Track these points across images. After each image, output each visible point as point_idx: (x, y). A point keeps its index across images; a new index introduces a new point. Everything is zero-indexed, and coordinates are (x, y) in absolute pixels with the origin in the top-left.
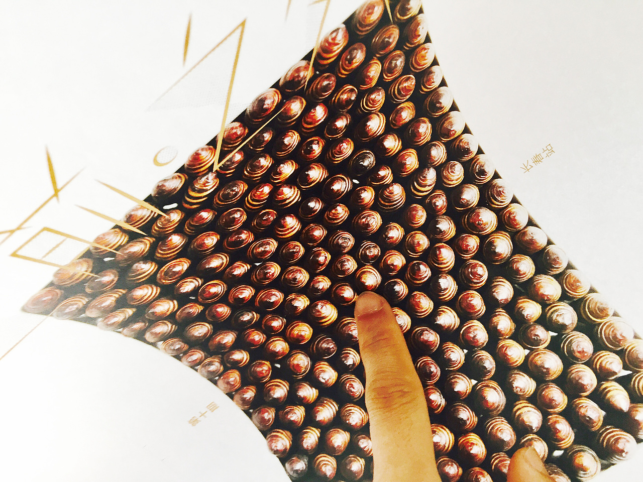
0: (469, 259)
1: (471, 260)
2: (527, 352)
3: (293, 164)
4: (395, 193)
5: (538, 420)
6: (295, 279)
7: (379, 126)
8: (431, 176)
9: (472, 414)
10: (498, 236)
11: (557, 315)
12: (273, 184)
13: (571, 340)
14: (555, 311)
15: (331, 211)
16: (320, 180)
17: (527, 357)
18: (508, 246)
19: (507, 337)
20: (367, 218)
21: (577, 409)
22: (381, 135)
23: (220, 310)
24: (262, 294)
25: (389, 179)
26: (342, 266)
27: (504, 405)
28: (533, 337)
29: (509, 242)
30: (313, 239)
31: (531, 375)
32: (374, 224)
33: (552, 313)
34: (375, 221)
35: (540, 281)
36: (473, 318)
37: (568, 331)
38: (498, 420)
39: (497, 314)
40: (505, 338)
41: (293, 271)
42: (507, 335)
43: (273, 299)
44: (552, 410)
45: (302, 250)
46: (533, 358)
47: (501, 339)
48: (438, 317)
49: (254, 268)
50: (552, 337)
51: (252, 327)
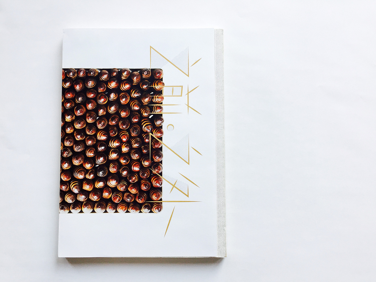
3: (125, 152)
4: (80, 175)
6: (79, 123)
7: (110, 184)
8: (76, 191)
12: (124, 143)
15: (94, 151)
16: (110, 156)
20: (80, 160)
22: (107, 182)
23: (92, 95)
24: (84, 110)
25: (87, 176)
26: (70, 141)
30: (89, 139)
32: (76, 161)
34: (76, 162)
41: (83, 125)
43: (79, 111)
45: (88, 133)
49: (98, 116)
51: (75, 97)
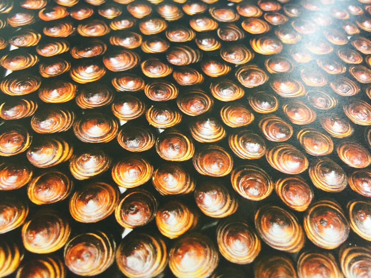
0: (274, 186)
1: (272, 188)
2: (123, 190)
5: (37, 161)
9: (91, 106)
10: (296, 236)
11: (148, 252)
13: (103, 251)
14: (155, 253)
17: (116, 187)
18: (277, 242)
19: (153, 178)
21: (15, 208)
27: (79, 137)
28: (136, 207)
29: (282, 247)
31: (91, 180)
33: (155, 248)
35: (208, 257)
36: (196, 156)
37: (118, 253)
38: (68, 125)
39: (188, 183)
40: (153, 175)
42: (156, 180)
44: (37, 180)
46: (110, 193)
47: (155, 170)
48: (214, 125)
50: (122, 229)
